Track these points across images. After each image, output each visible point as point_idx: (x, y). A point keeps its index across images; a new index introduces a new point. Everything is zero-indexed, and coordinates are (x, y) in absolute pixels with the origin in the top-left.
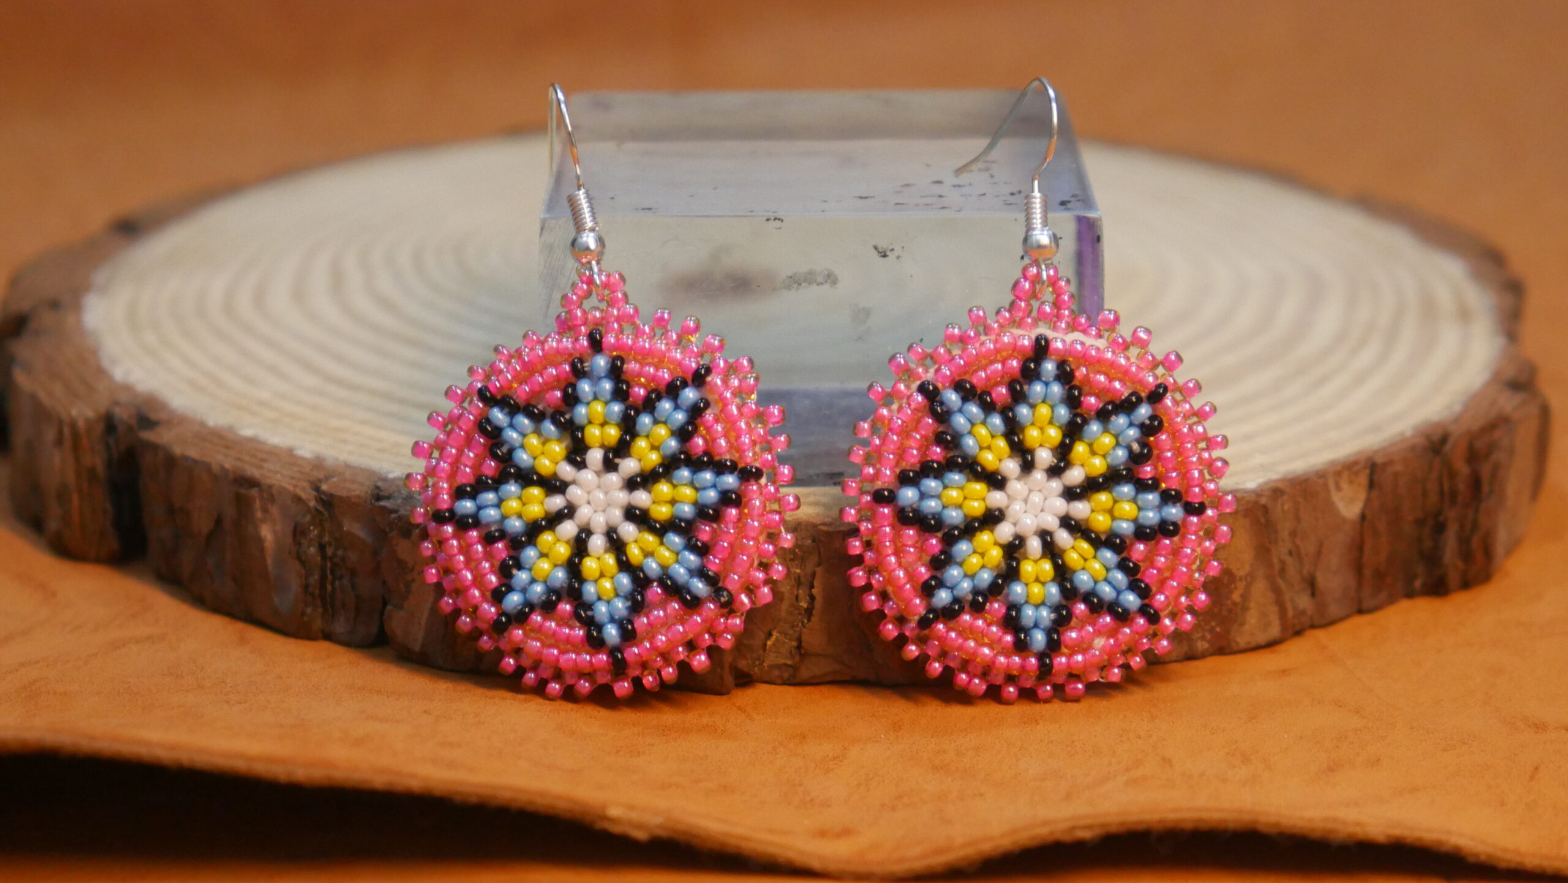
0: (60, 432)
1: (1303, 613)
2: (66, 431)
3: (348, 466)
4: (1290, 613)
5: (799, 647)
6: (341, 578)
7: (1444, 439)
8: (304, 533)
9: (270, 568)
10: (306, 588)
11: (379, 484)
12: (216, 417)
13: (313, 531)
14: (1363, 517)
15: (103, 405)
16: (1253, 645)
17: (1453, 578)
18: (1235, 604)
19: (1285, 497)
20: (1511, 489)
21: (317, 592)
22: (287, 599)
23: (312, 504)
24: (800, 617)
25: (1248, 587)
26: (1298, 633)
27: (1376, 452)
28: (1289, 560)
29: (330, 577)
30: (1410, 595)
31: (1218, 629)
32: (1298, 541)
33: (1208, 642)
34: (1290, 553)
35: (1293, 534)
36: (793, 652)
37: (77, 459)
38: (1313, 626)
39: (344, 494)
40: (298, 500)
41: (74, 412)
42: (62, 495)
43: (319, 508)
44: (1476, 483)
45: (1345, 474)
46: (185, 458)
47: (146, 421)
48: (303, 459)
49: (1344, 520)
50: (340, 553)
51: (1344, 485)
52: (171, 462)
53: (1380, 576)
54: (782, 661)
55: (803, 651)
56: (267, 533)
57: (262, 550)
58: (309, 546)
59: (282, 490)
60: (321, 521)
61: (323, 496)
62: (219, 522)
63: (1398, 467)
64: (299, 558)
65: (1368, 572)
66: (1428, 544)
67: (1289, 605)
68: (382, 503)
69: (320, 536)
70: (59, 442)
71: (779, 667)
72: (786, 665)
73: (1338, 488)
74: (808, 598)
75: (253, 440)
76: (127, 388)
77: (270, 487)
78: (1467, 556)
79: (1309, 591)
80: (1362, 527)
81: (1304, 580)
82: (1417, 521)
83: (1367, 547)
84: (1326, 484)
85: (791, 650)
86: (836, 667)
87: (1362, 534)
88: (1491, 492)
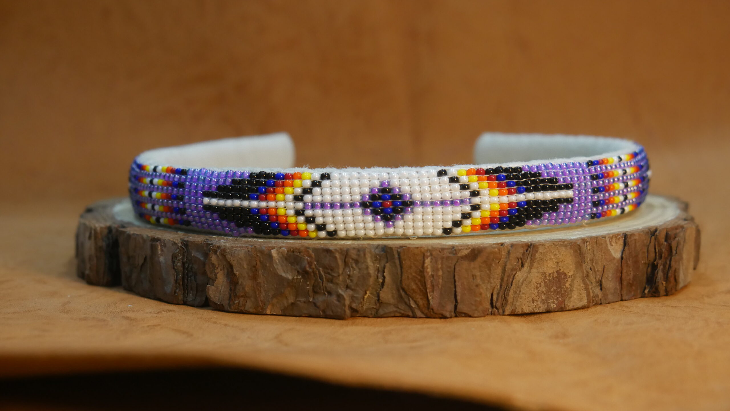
0: (91, 233)
1: (597, 296)
2: (93, 232)
4: (592, 295)
6: (191, 276)
7: (656, 230)
8: (176, 257)
10: (176, 281)
13: (180, 256)
14: (622, 258)
15: (109, 224)
16: (575, 307)
17: (662, 290)
18: (567, 288)
19: (588, 243)
20: (685, 256)
21: (181, 283)
22: (169, 288)
23: (180, 245)
24: (379, 286)
25: (572, 281)
26: (596, 304)
27: (627, 232)
28: (590, 272)
29: (186, 277)
30: (643, 296)
31: (560, 299)
32: (594, 264)
33: (556, 304)
34: (591, 269)
35: (592, 260)
37: (96, 243)
38: (601, 304)
39: (193, 241)
40: (174, 244)
41: (97, 225)
42: (90, 259)
43: (182, 246)
44: (670, 249)
45: (614, 239)
46: (134, 234)
49: (614, 258)
50: (190, 266)
51: (613, 243)
53: (631, 285)
54: (372, 306)
55: (380, 301)
56: (162, 259)
57: (161, 267)
58: (178, 263)
59: (168, 241)
60: (184, 252)
62: (145, 259)
63: (636, 238)
64: (174, 268)
65: (625, 283)
66: (651, 274)
67: (591, 291)
69: (183, 259)
70: (90, 238)
71: (370, 309)
72: (373, 308)
73: (611, 245)
74: (382, 277)
77: (164, 240)
78: (667, 278)
79: (599, 288)
80: (622, 262)
81: (597, 282)
82: (645, 263)
83: (624, 271)
84: (606, 241)
85: (375, 301)
86: (395, 309)
87: (621, 266)
88: (676, 253)
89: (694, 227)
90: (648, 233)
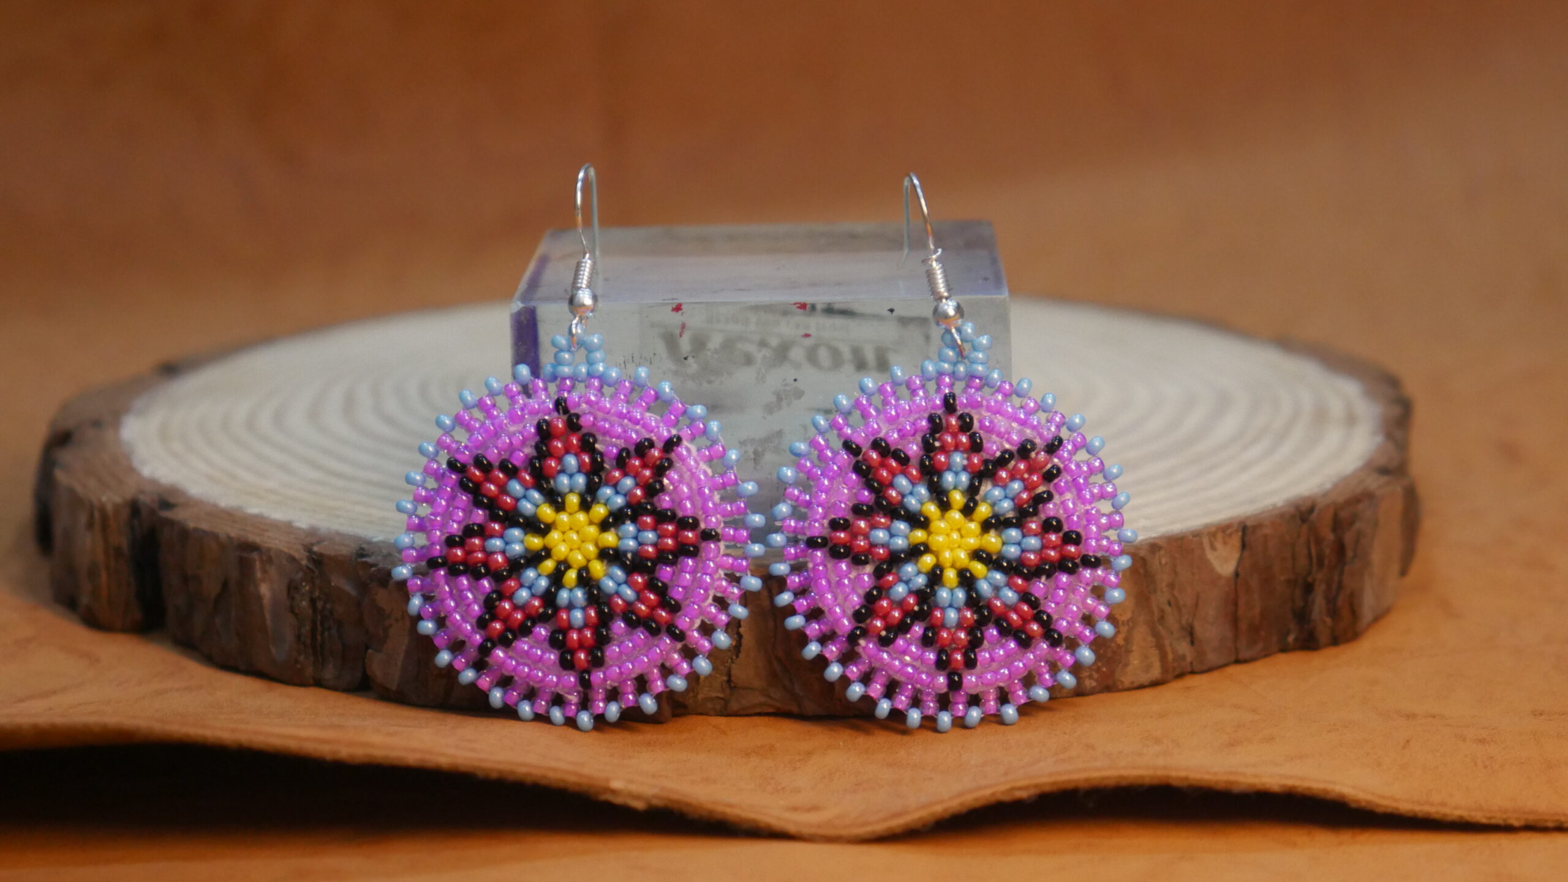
0: (92, 516)
1: (1183, 657)
2: (97, 515)
3: (338, 533)
4: (1170, 657)
5: (729, 681)
6: (329, 629)
7: (1311, 510)
8: (296, 589)
9: (269, 622)
10: (299, 637)
11: (363, 546)
12: (226, 499)
13: (305, 586)
14: (1237, 574)
15: (129, 492)
16: (1135, 685)
17: (1323, 635)
18: (1119, 646)
19: (1162, 552)
20: (1376, 557)
21: (309, 641)
22: (281, 651)
23: (304, 562)
24: (729, 654)
25: (1130, 631)
26: (1180, 676)
27: (1248, 518)
28: (1168, 609)
29: (320, 628)
30: (1284, 649)
31: (1104, 669)
32: (1176, 593)
33: (1096, 680)
34: (1169, 603)
35: (1171, 586)
36: (724, 686)
37: (106, 540)
38: (1193, 672)
39: (332, 553)
40: (292, 559)
41: (104, 499)
42: (93, 573)
43: (310, 566)
44: (1340, 549)
45: (1220, 536)
46: (196, 530)
47: (166, 505)
48: (299, 529)
49: (1219, 577)
50: (328, 606)
51: (1219, 545)
52: (185, 534)
53: (1254, 629)
54: (714, 695)
55: (733, 685)
56: (264, 590)
57: (261, 607)
58: (302, 600)
59: (280, 552)
60: (312, 578)
61: (314, 556)
62: (225, 585)
63: (1267, 531)
64: (292, 610)
65: (1243, 626)
66: (1299, 603)
67: (1168, 649)
68: (364, 559)
69: (311, 592)
70: (90, 525)
71: (711, 699)
72: (718, 698)
73: (1213, 548)
74: (736, 636)
75: (256, 516)
76: (153, 482)
77: (269, 550)
78: (1333, 612)
79: (1188, 639)
80: (1236, 584)
81: (1183, 628)
82: (1289, 581)
83: (1242, 602)
84: (1201, 544)
85: (722, 684)
86: (762, 699)
87: (1236, 590)
88: (1355, 556)
89: (1399, 489)
90: (1293, 517)
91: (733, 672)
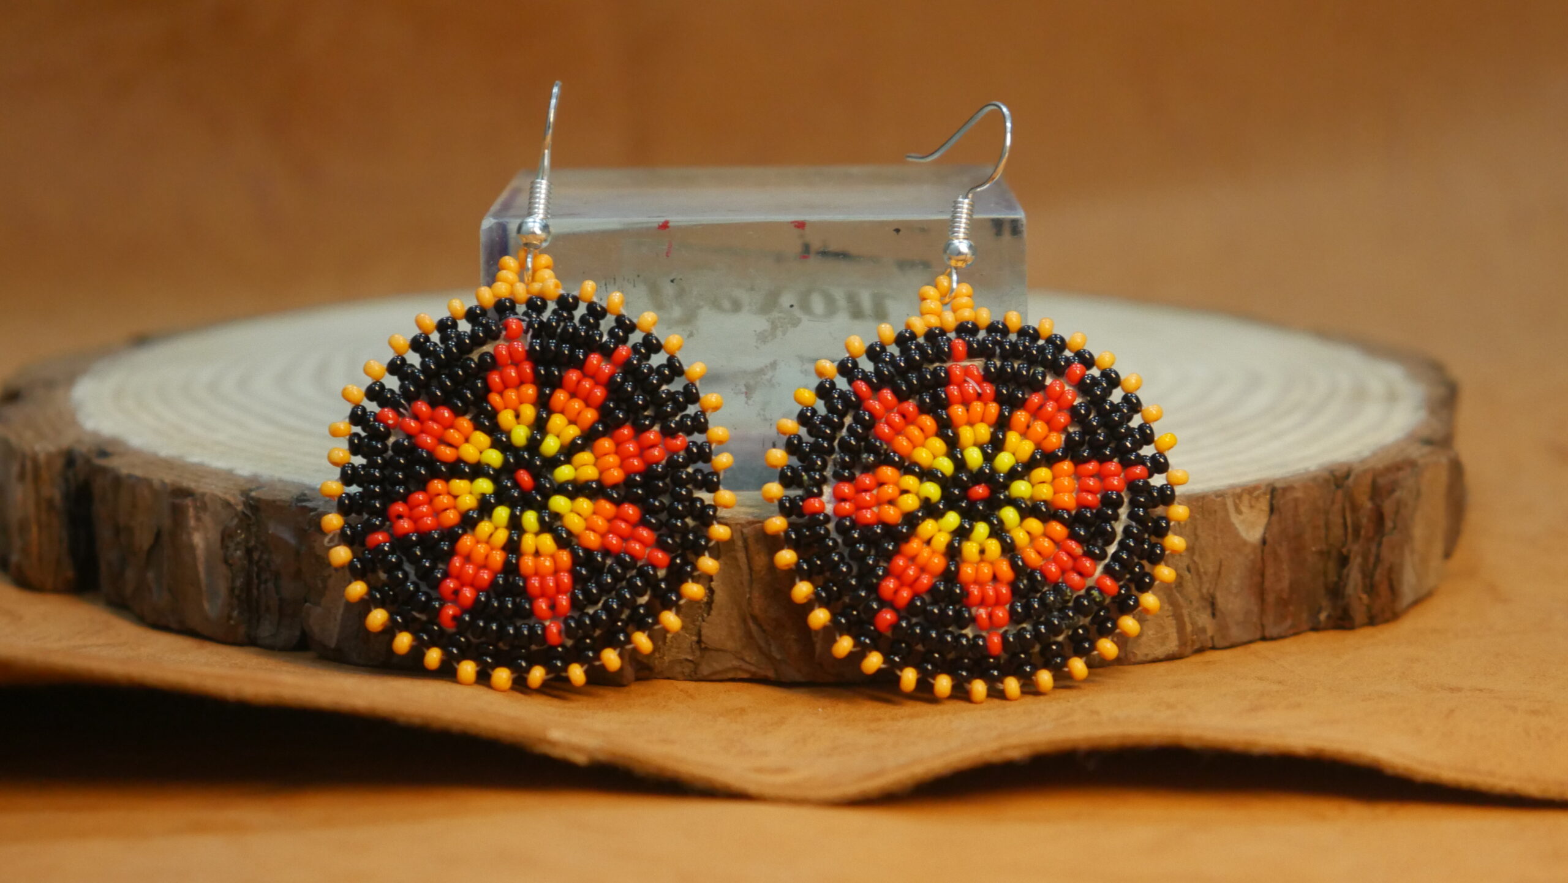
0: (23, 467)
1: (1203, 630)
2: (29, 465)
3: (280, 480)
4: (1189, 628)
5: (699, 642)
6: (266, 581)
7: (1347, 475)
8: (231, 537)
9: (202, 575)
10: (232, 590)
11: (306, 492)
12: (166, 449)
13: (241, 534)
14: (1264, 542)
15: (66, 441)
16: (1150, 658)
17: (1359, 613)
20: (1418, 531)
21: (243, 595)
22: (215, 607)
23: (240, 508)
24: (700, 611)
26: (1201, 650)
27: (1278, 480)
28: (1188, 576)
29: (256, 581)
30: (1315, 629)
32: (1196, 558)
34: (1189, 570)
35: (1191, 550)
36: (694, 647)
37: (37, 491)
38: (1214, 648)
39: (271, 498)
40: (228, 505)
41: (38, 447)
42: (23, 527)
43: (246, 512)
44: (1379, 518)
45: (1246, 498)
46: (130, 476)
47: (103, 454)
48: (241, 476)
49: (1245, 543)
50: (265, 557)
51: (1244, 509)
52: (118, 481)
53: (1283, 603)
54: (683, 657)
55: (703, 646)
56: (198, 539)
57: (194, 558)
58: (236, 550)
59: (214, 497)
60: (249, 525)
61: (251, 502)
62: (158, 536)
63: (1299, 494)
64: (226, 561)
65: (1271, 598)
66: (1333, 578)
67: (1187, 619)
68: (304, 504)
69: (247, 540)
70: (22, 476)
71: (680, 662)
72: (687, 660)
73: (1239, 511)
74: (707, 591)
75: (193, 464)
76: (95, 434)
77: (203, 495)
78: (1371, 588)
79: (1209, 611)
80: (1263, 551)
81: (1202, 598)
82: (1321, 553)
83: (1269, 572)
84: (1225, 504)
85: (691, 644)
86: (736, 663)
87: (1263, 559)
88: (1395, 528)
89: (1444, 460)
90: (1327, 481)
91: (704, 631)
